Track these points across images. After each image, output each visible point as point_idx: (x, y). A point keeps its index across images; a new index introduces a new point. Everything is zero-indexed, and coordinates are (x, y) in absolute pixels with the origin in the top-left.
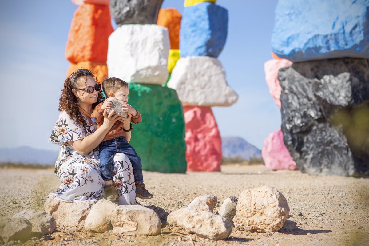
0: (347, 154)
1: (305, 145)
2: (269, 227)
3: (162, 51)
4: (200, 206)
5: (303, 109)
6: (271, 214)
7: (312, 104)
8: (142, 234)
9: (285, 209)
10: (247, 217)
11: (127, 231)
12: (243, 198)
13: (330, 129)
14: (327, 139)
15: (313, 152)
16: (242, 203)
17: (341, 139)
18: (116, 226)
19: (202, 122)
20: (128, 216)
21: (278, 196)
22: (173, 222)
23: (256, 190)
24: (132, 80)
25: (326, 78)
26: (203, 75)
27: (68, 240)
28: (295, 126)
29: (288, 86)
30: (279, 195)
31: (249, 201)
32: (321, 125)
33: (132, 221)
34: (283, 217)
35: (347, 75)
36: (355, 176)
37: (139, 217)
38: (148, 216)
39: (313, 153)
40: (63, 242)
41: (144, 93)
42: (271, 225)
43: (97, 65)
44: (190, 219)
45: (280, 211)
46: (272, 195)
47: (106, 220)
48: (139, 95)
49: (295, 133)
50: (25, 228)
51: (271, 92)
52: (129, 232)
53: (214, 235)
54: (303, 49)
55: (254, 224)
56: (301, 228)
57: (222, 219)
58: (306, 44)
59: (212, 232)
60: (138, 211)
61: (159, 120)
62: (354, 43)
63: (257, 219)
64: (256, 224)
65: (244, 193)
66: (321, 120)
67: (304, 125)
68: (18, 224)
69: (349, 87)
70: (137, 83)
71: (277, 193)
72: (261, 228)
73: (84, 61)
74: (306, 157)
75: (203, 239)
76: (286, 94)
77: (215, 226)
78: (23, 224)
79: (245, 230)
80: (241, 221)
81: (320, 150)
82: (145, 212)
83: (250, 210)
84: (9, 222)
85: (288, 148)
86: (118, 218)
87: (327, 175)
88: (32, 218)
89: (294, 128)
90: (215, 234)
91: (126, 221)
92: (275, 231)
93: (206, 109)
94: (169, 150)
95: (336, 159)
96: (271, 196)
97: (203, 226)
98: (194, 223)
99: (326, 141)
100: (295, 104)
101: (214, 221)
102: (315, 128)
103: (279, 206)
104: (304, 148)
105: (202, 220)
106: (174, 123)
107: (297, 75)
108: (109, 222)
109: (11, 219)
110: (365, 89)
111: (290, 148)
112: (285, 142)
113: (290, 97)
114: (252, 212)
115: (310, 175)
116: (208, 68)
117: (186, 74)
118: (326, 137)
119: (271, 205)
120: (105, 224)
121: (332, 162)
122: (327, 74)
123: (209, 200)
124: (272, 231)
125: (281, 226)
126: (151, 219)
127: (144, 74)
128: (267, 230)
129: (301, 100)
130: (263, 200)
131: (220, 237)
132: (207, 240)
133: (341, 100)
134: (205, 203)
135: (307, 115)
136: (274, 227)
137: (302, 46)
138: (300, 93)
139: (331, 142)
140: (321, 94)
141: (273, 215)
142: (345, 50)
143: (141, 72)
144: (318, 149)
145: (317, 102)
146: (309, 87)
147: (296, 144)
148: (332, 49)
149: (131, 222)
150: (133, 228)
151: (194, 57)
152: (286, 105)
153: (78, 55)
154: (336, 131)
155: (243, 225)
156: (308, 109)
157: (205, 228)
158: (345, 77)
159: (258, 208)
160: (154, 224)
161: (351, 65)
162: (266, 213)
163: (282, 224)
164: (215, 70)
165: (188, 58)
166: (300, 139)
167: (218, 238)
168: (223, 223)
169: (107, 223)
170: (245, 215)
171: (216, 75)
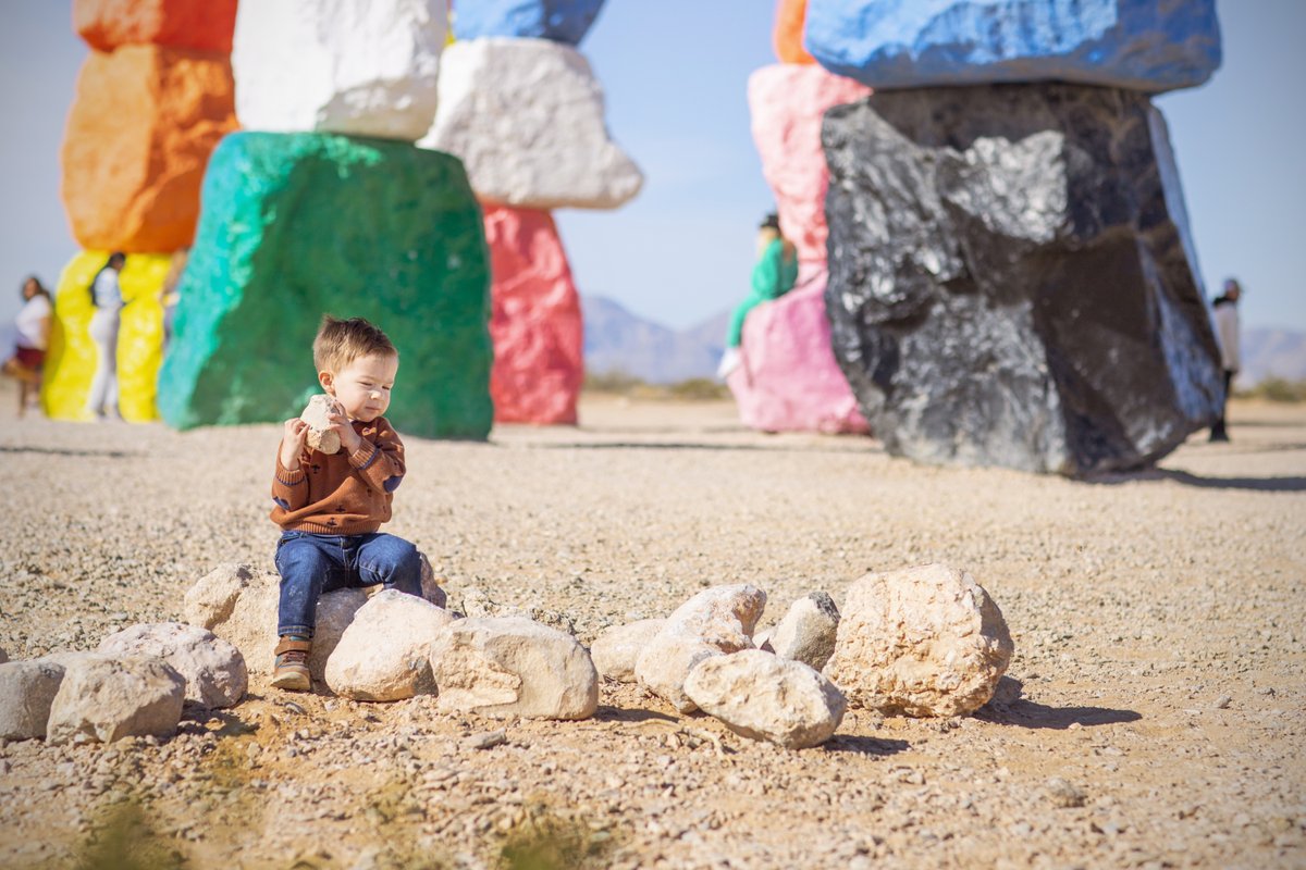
0: (1042, 402)
1: (904, 364)
2: (945, 700)
3: (423, 28)
4: (713, 622)
5: (902, 245)
6: (955, 658)
7: (931, 232)
8: (537, 713)
9: (1000, 643)
10: (875, 665)
11: (484, 702)
12: (862, 601)
13: (989, 315)
14: (976, 348)
15: (928, 388)
16: (858, 619)
17: (1024, 349)
18: (451, 686)
19: (521, 260)
20: (491, 656)
21: (980, 601)
22: (610, 666)
23: (906, 577)
24: (318, 124)
25: (984, 148)
26: (530, 103)
27: (310, 738)
28: (874, 303)
29: (853, 166)
30: (983, 597)
31: (882, 613)
32: (960, 302)
33: (505, 672)
34: (994, 670)
35: (1054, 140)
36: (1065, 474)
37: (528, 660)
38: (558, 656)
39: (930, 394)
40: (296, 745)
41: (358, 167)
42: (953, 695)
43: (181, 57)
44: (710, 676)
45: (986, 649)
46: (960, 596)
47: (411, 660)
48: (344, 173)
49: (872, 326)
50: (170, 693)
51: (767, 171)
52: (494, 708)
53: (791, 730)
54: (915, 47)
55: (897, 688)
56: (1030, 698)
57: (816, 678)
58: (924, 32)
59: (785, 720)
60: (525, 638)
61: (404, 258)
62: (1085, 36)
63: (907, 672)
64: (904, 689)
65: (863, 586)
66: (961, 284)
67: (905, 300)
68: (144, 678)
69: (1057, 180)
70: (335, 135)
71: (977, 591)
72: (919, 702)
73: (137, 43)
74: (907, 404)
75: (751, 741)
76: (846, 192)
77: (793, 699)
78: (159, 681)
79: (863, 706)
80: (852, 677)
81: (954, 384)
82: (546, 644)
83: (885, 642)
84: (114, 672)
85: (846, 373)
86: (456, 660)
87: (972, 467)
88: (168, 652)
89: (868, 308)
90: (795, 727)
91: (484, 670)
92: (964, 714)
93: (536, 217)
94: (435, 361)
95: (1006, 416)
96: (957, 599)
97: (753, 700)
98: (724, 688)
99: (974, 355)
100: (876, 229)
101: (789, 685)
102: (938, 309)
103: (982, 633)
104: (901, 376)
105: (751, 679)
106: (455, 270)
107: (885, 132)
108: (420, 669)
109: (119, 664)
110: (1110, 188)
111: (854, 375)
112: (839, 356)
113: (859, 204)
114: (891, 649)
115: (916, 463)
116: (548, 78)
117: (473, 98)
118: (974, 342)
119: (957, 629)
120: (408, 673)
121: (991, 425)
122: (989, 134)
123: (742, 601)
124: (956, 714)
125: (985, 698)
126: (566, 666)
127: (361, 105)
128: (938, 710)
129: (897, 216)
130: (928, 612)
131: (807, 736)
132: (765, 745)
133: (1032, 223)
134: (728, 612)
135: (916, 266)
136: (964, 700)
137: (909, 39)
138: (894, 193)
139: (991, 358)
140: (964, 201)
141: (960, 661)
142: (1054, 56)
143: (350, 99)
144: (945, 381)
145: (950, 225)
146: (924, 172)
147: (875, 361)
148: (1011, 53)
149: (501, 676)
150: (508, 695)
151: (500, 41)
152: (846, 232)
153: (116, 23)
154: (1008, 324)
155: (859, 691)
156: (919, 245)
157: (759, 709)
158: (1047, 146)
159: (911, 637)
160: (576, 684)
161: (1067, 107)
162: (939, 655)
163: (991, 691)
164: (569, 88)
165: (481, 44)
166: (888, 346)
167: (800, 740)
168: (819, 691)
169: (415, 669)
170: (866, 658)
171: (572, 103)
